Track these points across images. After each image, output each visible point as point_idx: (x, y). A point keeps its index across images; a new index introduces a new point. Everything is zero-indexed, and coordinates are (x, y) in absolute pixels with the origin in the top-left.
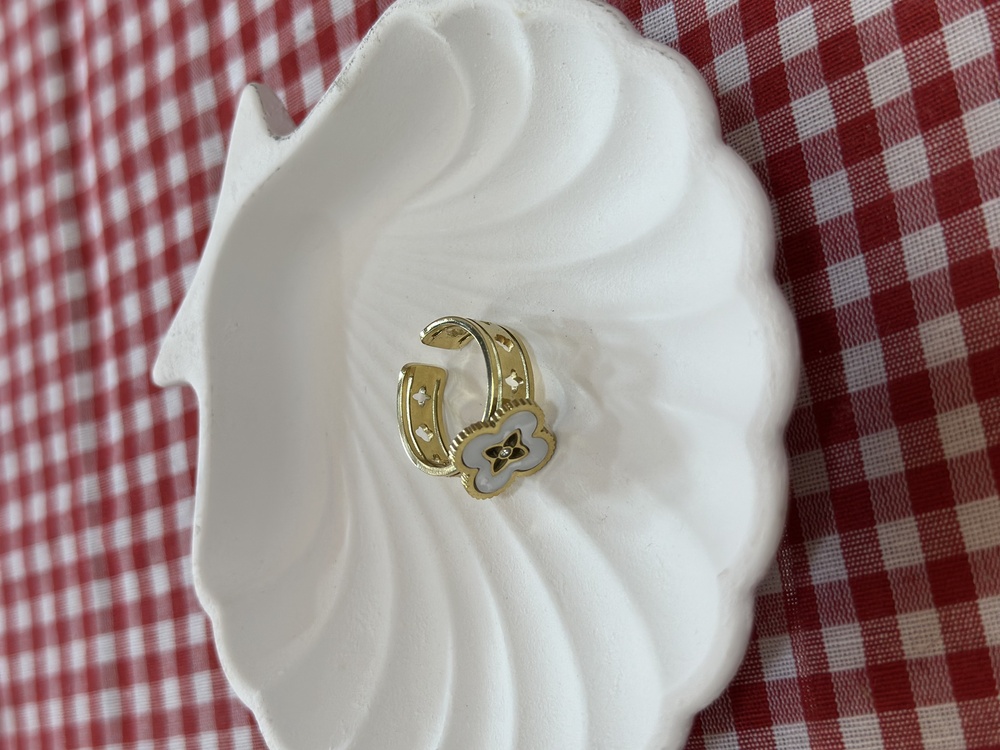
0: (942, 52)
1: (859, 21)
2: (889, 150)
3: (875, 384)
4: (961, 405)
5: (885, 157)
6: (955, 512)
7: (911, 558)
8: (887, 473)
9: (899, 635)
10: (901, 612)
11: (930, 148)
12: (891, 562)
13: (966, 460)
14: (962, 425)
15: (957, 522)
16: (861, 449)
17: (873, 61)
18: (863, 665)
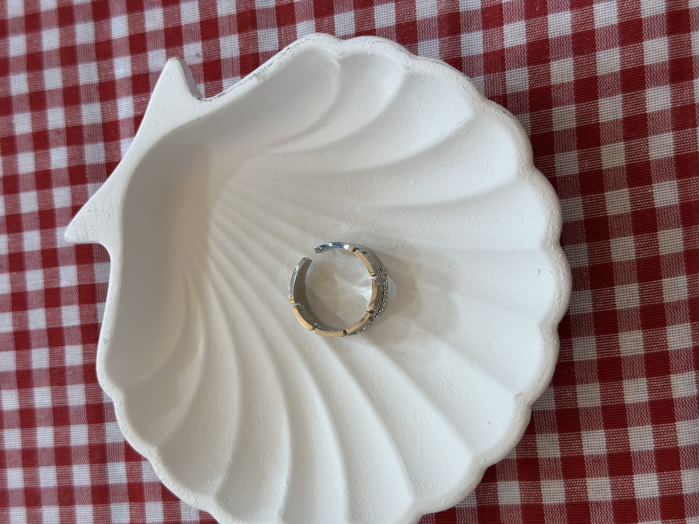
0: (650, 197)
1: (606, 167)
2: (614, 240)
3: (589, 359)
4: (637, 378)
5: (611, 243)
6: (627, 430)
7: (599, 450)
8: (591, 406)
9: (586, 488)
10: (589, 477)
11: (638, 244)
12: (588, 451)
13: (637, 406)
14: (636, 388)
15: (628, 436)
16: (577, 391)
17: (611, 191)
18: (564, 502)
